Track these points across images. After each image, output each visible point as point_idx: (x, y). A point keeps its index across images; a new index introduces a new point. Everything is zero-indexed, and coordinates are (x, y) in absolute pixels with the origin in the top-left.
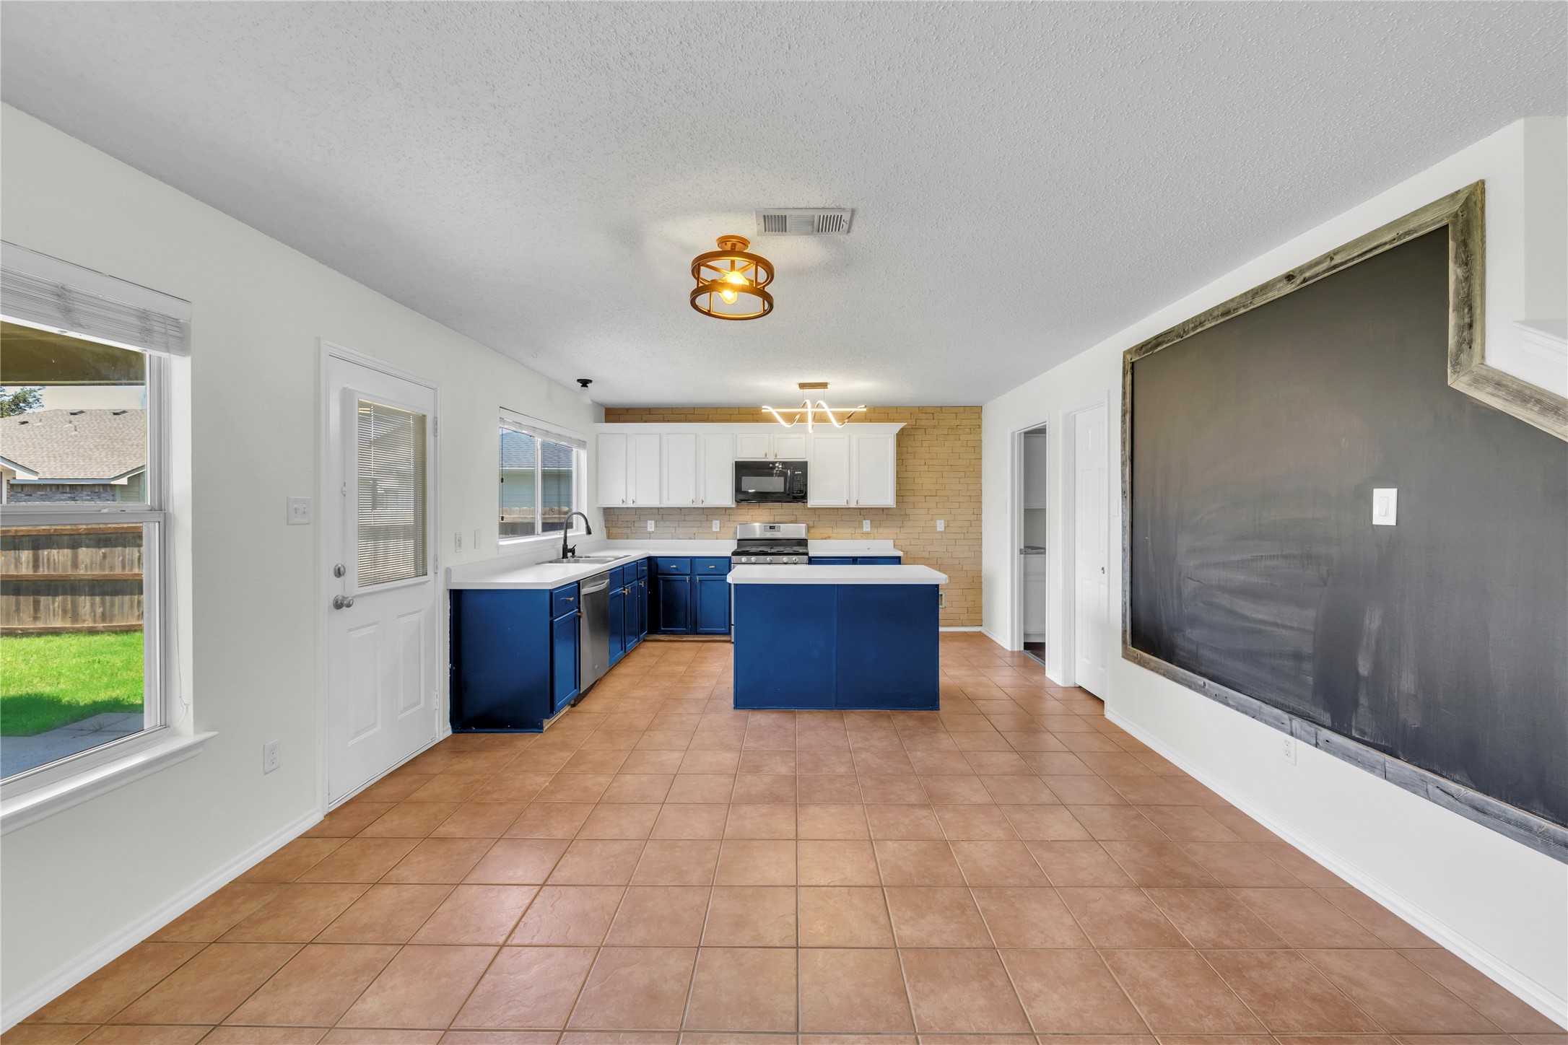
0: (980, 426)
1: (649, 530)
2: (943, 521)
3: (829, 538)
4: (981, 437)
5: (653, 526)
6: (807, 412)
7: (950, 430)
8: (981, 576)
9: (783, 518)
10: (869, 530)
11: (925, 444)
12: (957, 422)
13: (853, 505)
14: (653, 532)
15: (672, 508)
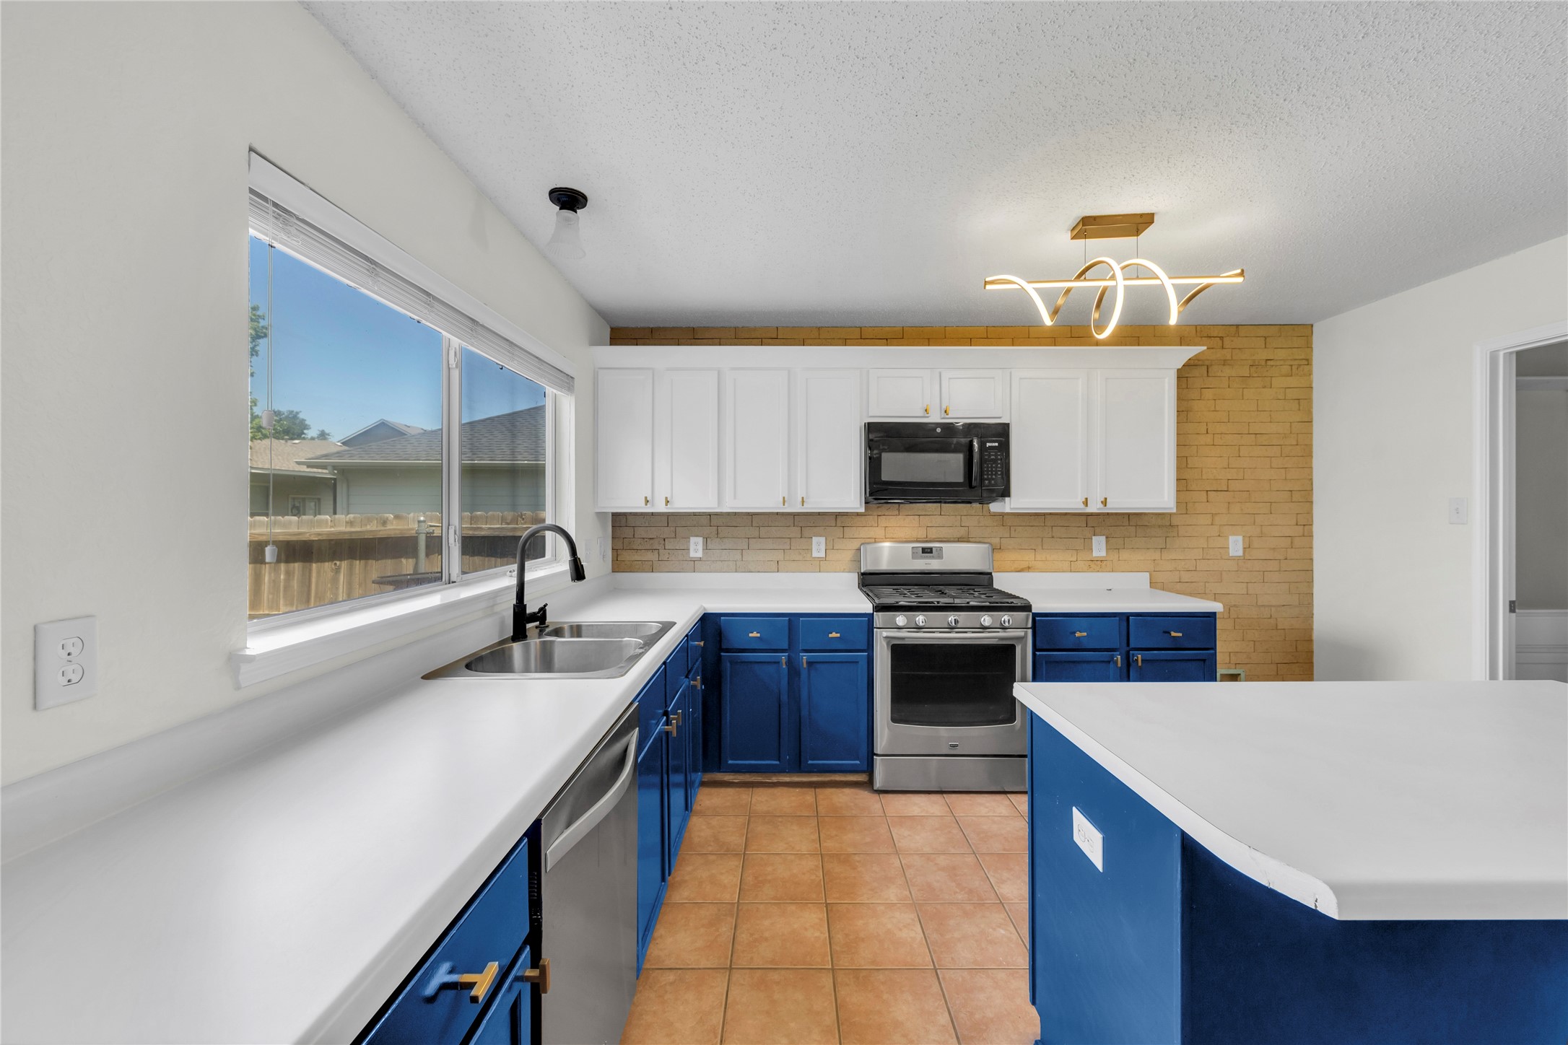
0: (1308, 362)
1: (693, 554)
2: (1240, 538)
3: (1028, 569)
4: (1311, 382)
5: (700, 547)
6: (1115, 288)
7: (1253, 369)
8: (1310, 641)
9: (944, 533)
10: (1103, 554)
11: (1208, 394)
12: (1263, 355)
13: (1094, 508)
14: (700, 559)
15: (735, 514)
